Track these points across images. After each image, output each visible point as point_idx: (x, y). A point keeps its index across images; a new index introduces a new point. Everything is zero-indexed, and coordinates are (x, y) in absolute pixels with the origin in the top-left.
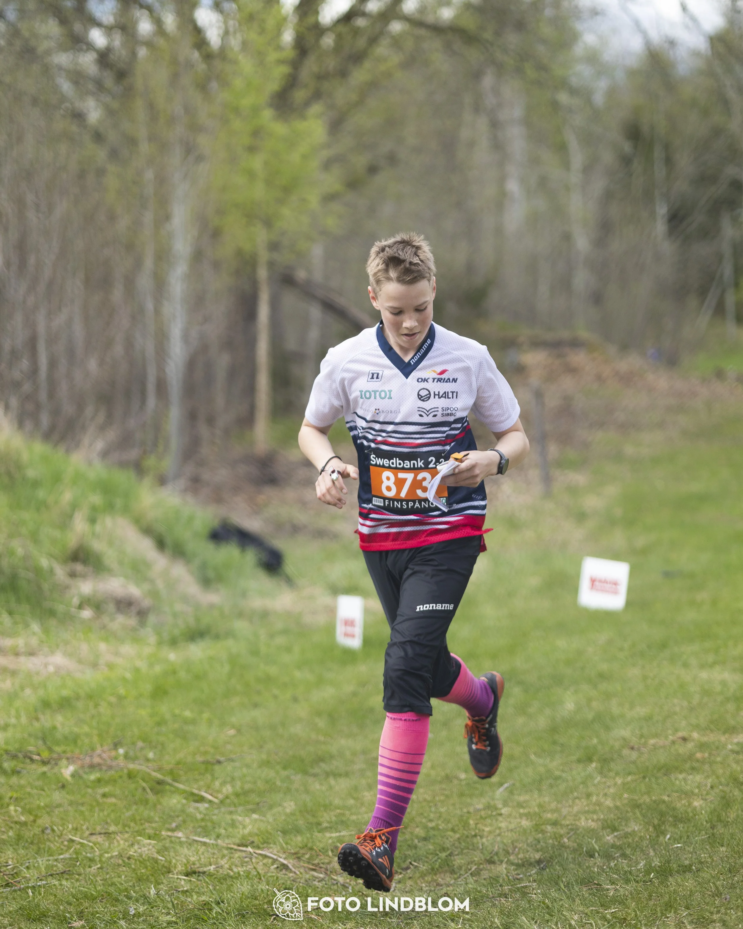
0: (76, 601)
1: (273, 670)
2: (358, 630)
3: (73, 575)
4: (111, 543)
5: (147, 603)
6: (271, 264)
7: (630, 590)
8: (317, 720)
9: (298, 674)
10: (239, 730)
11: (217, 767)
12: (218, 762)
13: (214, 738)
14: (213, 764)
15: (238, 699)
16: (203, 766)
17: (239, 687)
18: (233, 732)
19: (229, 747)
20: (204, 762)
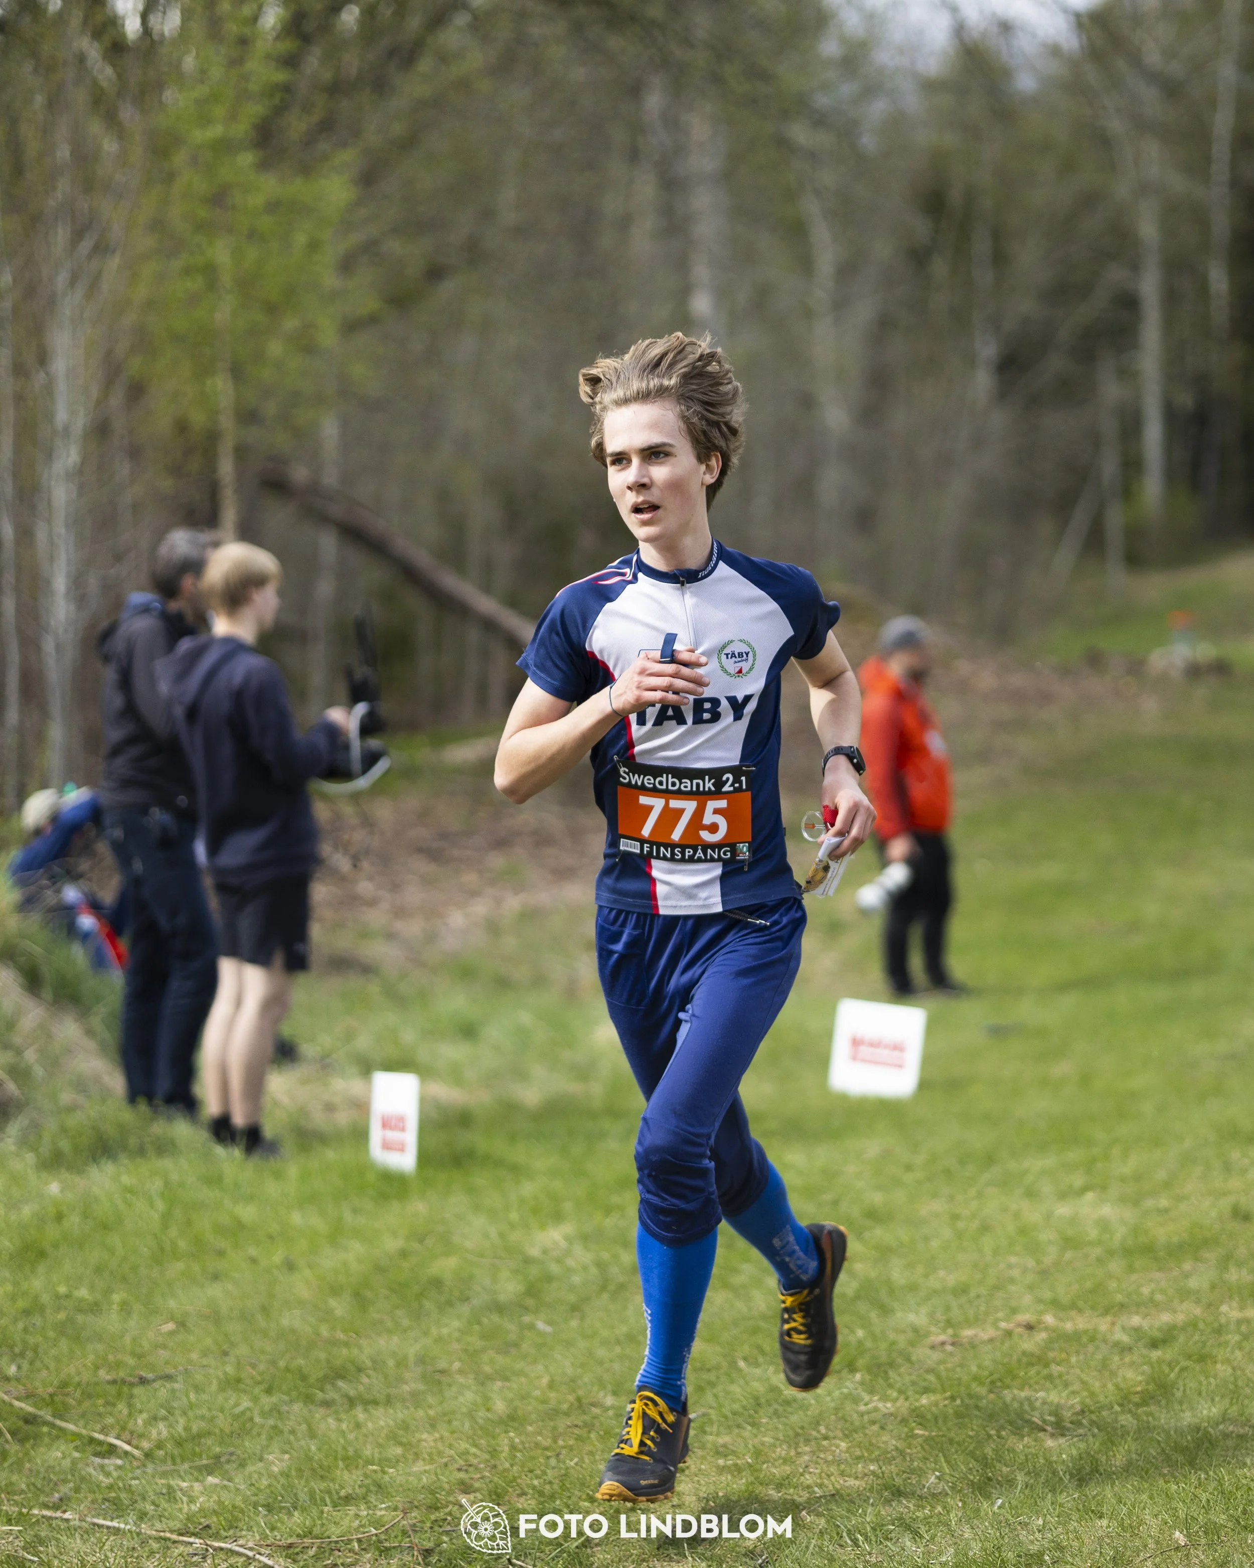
1: (248, 1213)
2: (410, 1137)
6: (241, 452)
7: (927, 1060)
8: (333, 1303)
9: (296, 1218)
10: (182, 1324)
11: (138, 1391)
12: (143, 1381)
13: (134, 1339)
14: (132, 1385)
15: (180, 1266)
16: (113, 1390)
17: (182, 1244)
18: (171, 1326)
19: (163, 1354)
20: (114, 1382)
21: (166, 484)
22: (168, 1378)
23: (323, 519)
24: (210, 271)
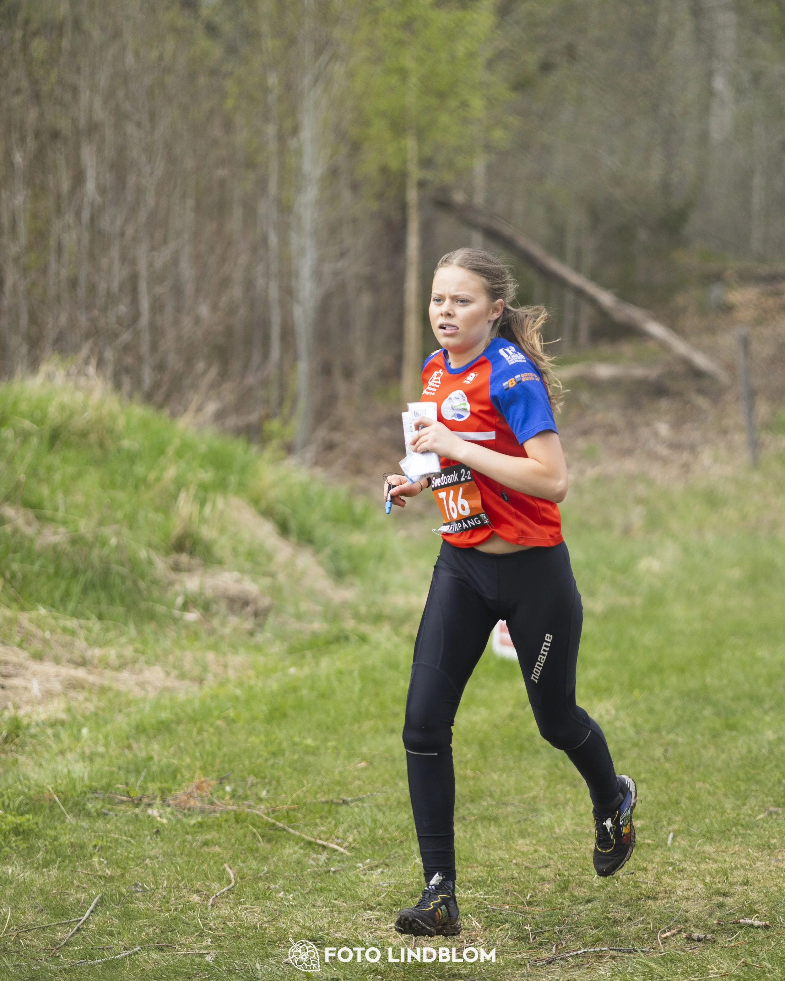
0: (180, 601)
3: (176, 568)
4: (222, 530)
5: (265, 602)
10: (371, 763)
11: (343, 809)
12: (345, 802)
13: (340, 773)
14: (338, 804)
15: (371, 723)
16: (326, 807)
17: (372, 709)
18: (363, 764)
19: (357, 782)
20: (327, 802)
21: (374, 206)
22: (361, 800)
23: (472, 225)
24: (403, 73)
